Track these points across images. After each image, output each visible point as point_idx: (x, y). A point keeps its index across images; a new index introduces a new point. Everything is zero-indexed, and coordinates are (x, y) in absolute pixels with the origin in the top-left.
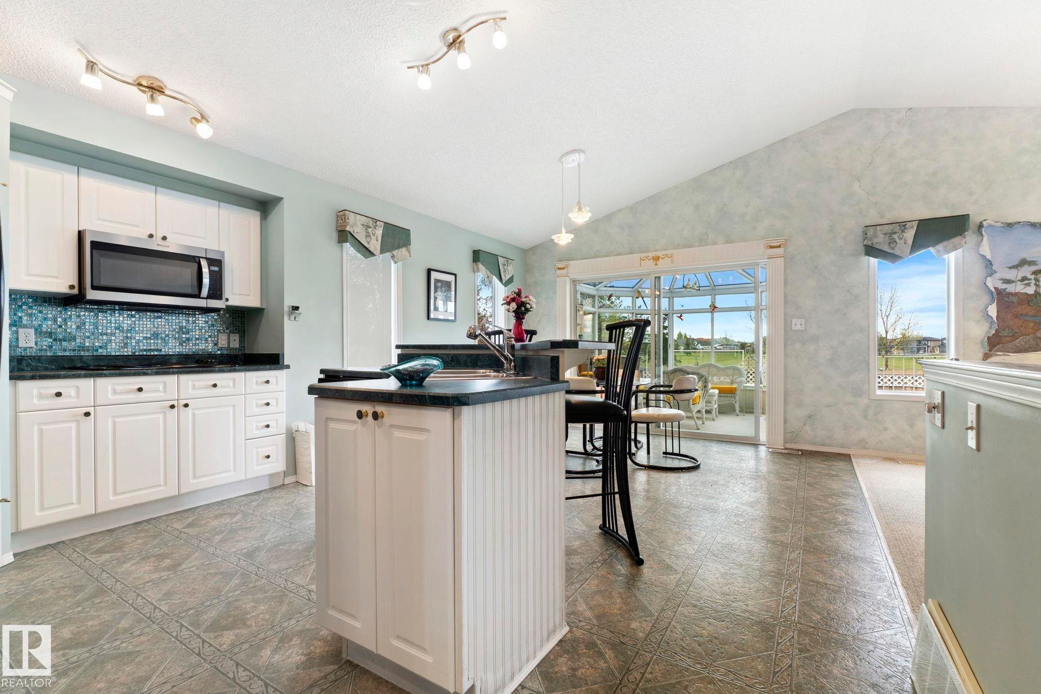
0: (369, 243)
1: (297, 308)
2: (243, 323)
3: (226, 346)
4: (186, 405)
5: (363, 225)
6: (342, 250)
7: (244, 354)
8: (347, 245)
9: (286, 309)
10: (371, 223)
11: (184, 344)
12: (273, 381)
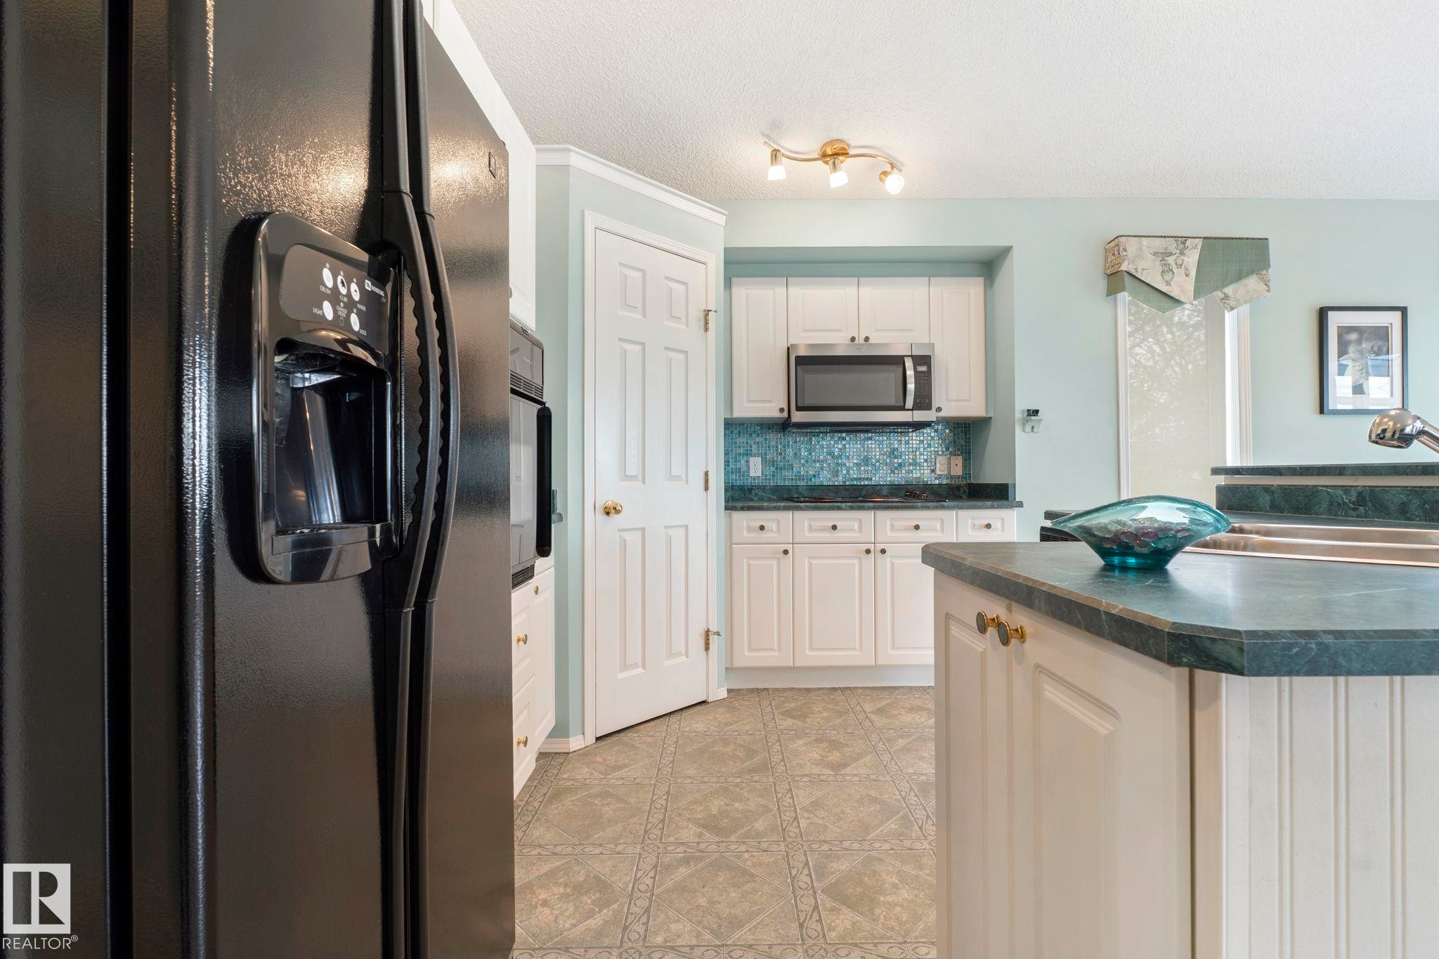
0: (1168, 283)
1: (1036, 412)
2: (968, 441)
3: (946, 473)
4: (883, 551)
5: (1155, 254)
6: (1116, 307)
7: (969, 484)
8: (1124, 297)
9: (1018, 415)
10: (1172, 246)
11: (896, 472)
12: (996, 524)
